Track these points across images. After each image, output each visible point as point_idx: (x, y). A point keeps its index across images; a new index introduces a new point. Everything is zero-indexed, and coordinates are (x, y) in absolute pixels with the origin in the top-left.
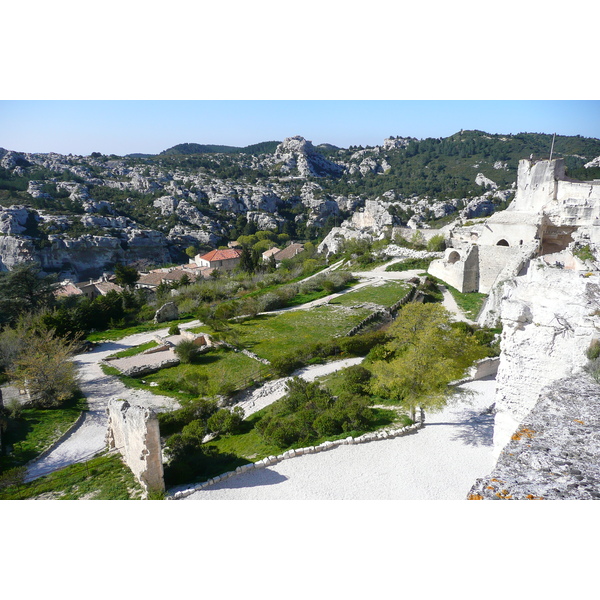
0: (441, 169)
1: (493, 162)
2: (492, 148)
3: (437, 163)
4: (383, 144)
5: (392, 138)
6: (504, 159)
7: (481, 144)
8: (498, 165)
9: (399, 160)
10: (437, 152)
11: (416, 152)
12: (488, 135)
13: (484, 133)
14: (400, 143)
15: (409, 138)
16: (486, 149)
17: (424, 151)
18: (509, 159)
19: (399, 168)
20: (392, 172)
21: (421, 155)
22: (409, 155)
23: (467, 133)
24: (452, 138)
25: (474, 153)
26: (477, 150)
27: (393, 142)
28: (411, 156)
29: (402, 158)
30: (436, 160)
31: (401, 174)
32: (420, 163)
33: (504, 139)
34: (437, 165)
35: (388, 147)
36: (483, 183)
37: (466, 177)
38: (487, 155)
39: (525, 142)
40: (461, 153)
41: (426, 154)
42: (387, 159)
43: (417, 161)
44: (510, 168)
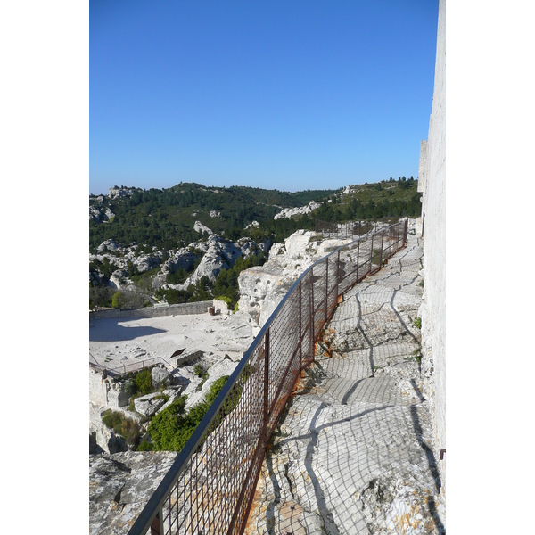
0: (163, 217)
1: (209, 211)
2: (208, 199)
3: (159, 212)
4: (108, 193)
5: (116, 188)
6: (218, 209)
7: (198, 195)
8: (212, 214)
9: (123, 208)
10: (159, 201)
11: (140, 201)
12: (204, 187)
13: (200, 186)
14: (124, 192)
15: (133, 188)
16: (202, 200)
17: (147, 200)
18: (222, 208)
19: (123, 217)
20: (116, 220)
21: (144, 204)
22: (133, 204)
23: (186, 185)
24: (173, 189)
25: (193, 203)
26: (195, 200)
27: (117, 191)
28: (136, 205)
29: (126, 206)
30: (159, 209)
31: (124, 222)
32: (144, 212)
33: (217, 191)
34: (159, 214)
35: (112, 196)
36: (200, 230)
37: (186, 224)
38: (203, 205)
39: (234, 194)
40: (181, 202)
41: (149, 204)
42: (112, 208)
43: (141, 210)
44: (223, 216)
